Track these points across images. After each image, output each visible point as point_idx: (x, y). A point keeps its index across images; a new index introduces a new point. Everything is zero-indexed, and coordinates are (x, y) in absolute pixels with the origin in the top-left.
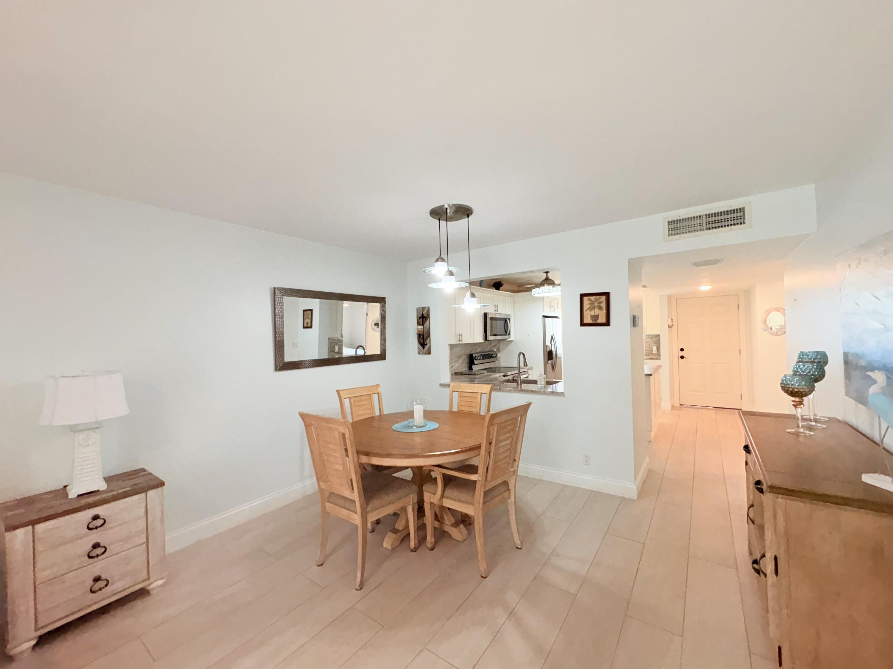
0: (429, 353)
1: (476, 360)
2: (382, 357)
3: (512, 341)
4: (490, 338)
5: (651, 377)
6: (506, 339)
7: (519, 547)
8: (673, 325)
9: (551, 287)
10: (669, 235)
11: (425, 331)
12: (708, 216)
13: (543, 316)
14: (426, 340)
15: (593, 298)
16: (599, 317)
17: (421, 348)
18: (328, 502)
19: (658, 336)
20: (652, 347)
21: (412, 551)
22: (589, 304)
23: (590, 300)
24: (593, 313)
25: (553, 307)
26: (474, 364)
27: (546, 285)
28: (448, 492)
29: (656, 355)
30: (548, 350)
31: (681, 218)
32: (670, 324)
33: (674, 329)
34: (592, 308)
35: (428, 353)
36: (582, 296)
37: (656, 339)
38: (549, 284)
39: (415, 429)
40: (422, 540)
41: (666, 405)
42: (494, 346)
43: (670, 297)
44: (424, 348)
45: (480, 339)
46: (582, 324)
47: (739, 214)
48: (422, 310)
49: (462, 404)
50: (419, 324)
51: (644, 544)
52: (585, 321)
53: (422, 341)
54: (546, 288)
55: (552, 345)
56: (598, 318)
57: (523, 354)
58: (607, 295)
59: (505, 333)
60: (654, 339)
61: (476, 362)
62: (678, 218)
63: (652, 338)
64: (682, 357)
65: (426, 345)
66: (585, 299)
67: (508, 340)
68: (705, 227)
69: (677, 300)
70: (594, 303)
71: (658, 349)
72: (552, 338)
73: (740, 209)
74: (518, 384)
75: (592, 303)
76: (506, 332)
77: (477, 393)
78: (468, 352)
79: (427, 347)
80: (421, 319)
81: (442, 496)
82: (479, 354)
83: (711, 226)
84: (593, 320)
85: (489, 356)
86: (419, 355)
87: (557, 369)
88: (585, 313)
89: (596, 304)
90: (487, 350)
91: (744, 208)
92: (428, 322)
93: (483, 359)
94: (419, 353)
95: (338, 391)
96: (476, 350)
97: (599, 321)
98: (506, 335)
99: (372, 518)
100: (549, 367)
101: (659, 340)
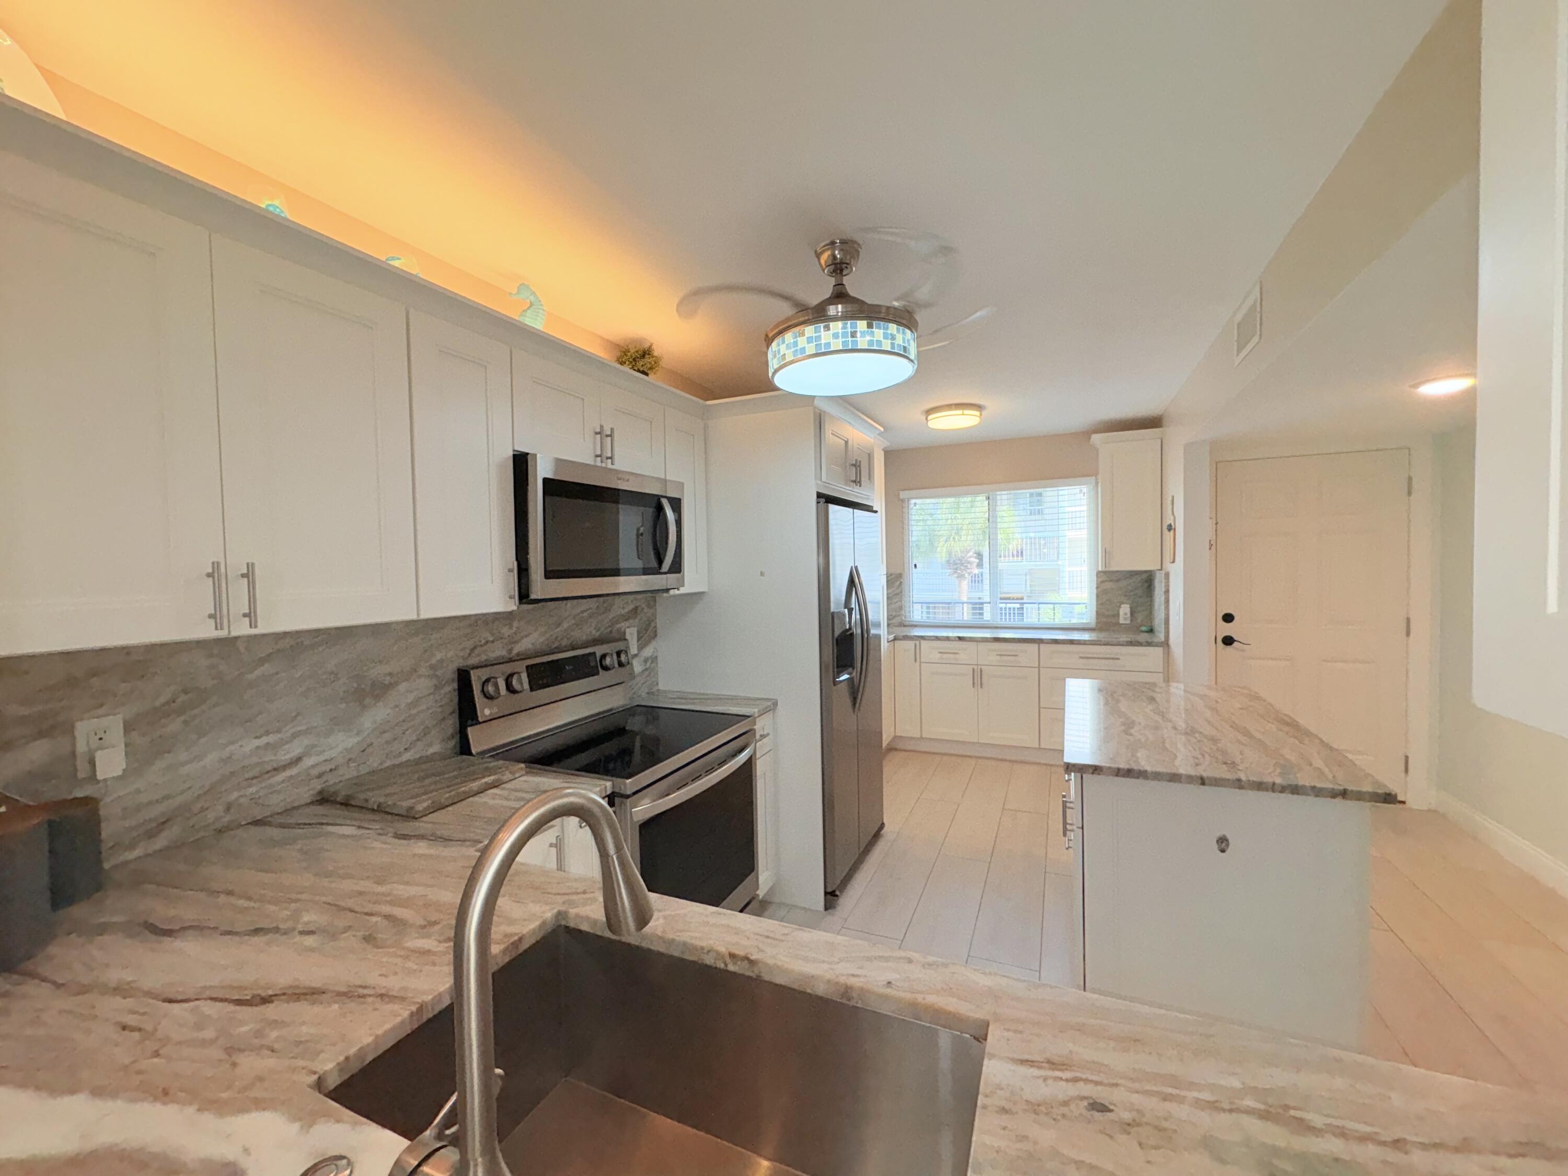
4: (540, 587)
6: (667, 590)
13: (819, 495)
25: (855, 465)
30: (838, 629)
42: (626, 618)
55: (850, 611)
59: (654, 564)
60: (1123, 583)
63: (1118, 581)
64: (1228, 640)
67: (672, 592)
69: (1216, 463)
72: (852, 583)
76: (660, 562)
82: (511, 667)
85: (581, 667)
87: (867, 697)
90: (548, 640)
98: (657, 571)
100: (842, 693)
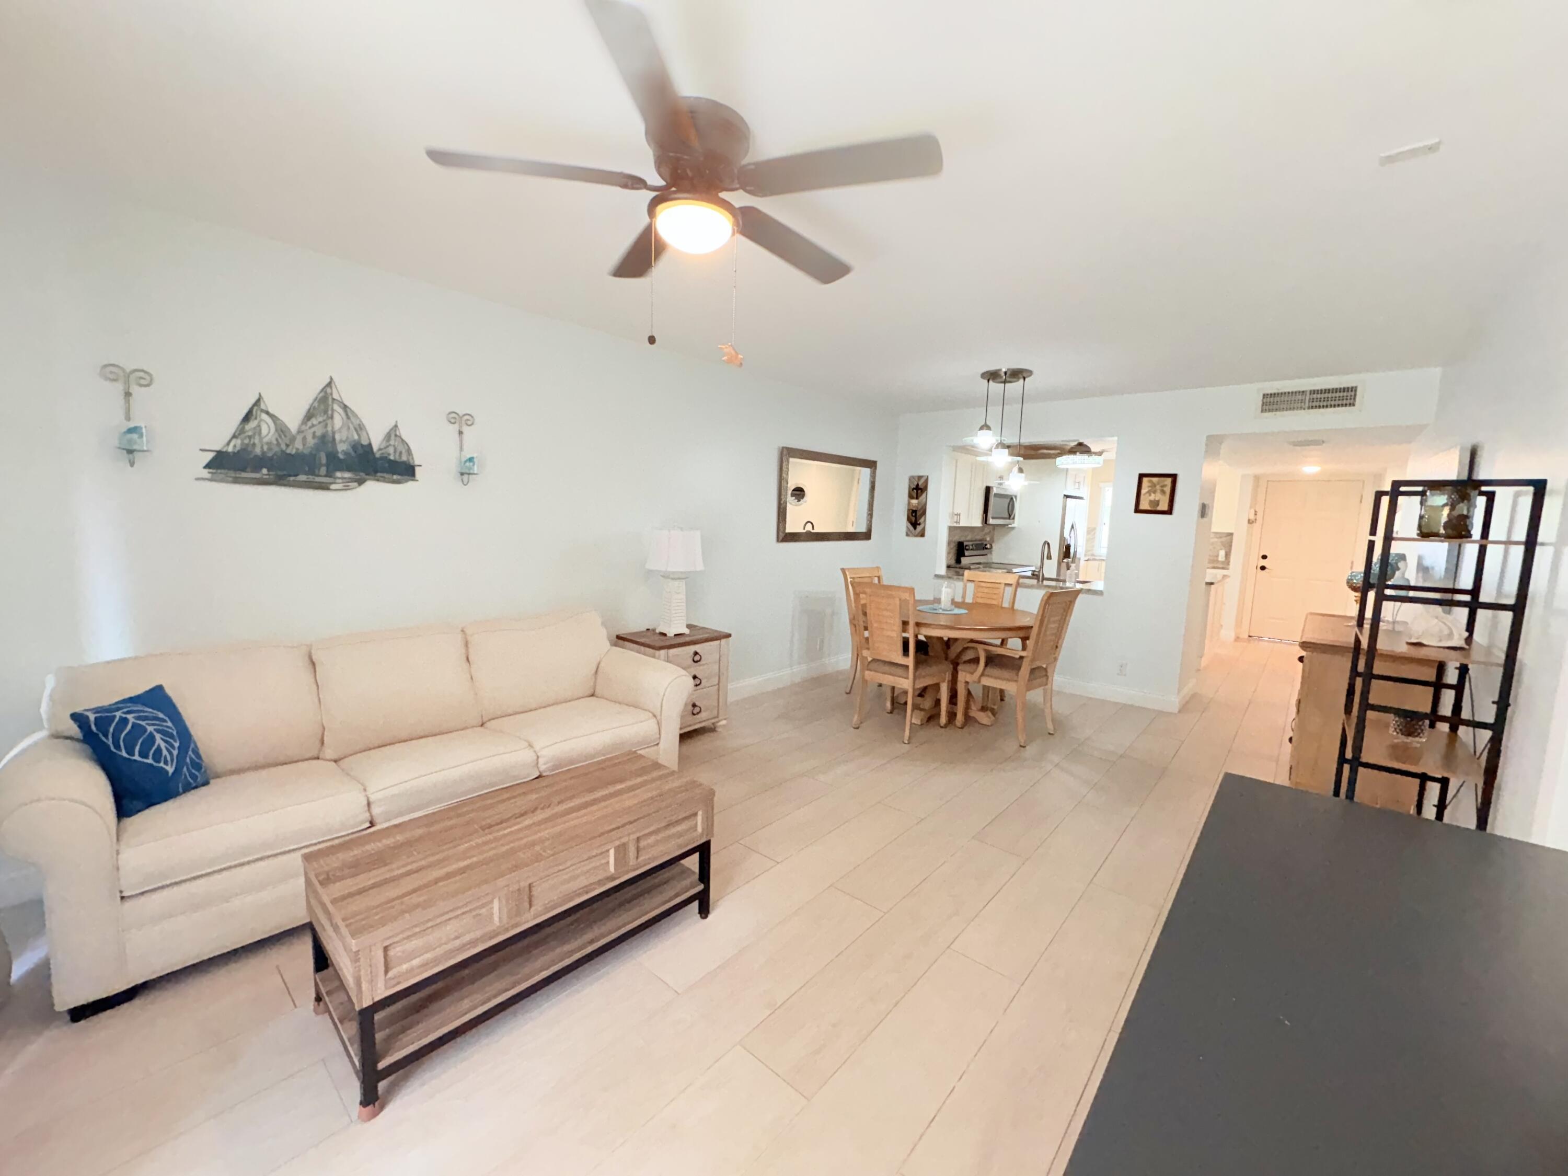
0: (922, 535)
1: (967, 550)
2: (867, 536)
3: (1013, 528)
4: (990, 521)
5: (1212, 586)
6: (1007, 525)
7: (1052, 732)
8: (1256, 519)
9: (1085, 457)
10: (1262, 411)
11: (920, 507)
12: (1313, 392)
13: (1065, 495)
14: (921, 518)
15: (1155, 480)
16: (1160, 503)
17: (911, 528)
18: (868, 670)
19: (1231, 534)
20: (1218, 551)
21: (941, 727)
22: (1149, 487)
23: (1150, 481)
24: (1152, 497)
25: (1078, 483)
26: (964, 556)
27: (1078, 453)
28: (989, 670)
29: (1223, 562)
30: (1066, 544)
31: (1280, 391)
32: (1252, 517)
33: (1257, 526)
34: (1152, 490)
35: (920, 534)
36: (1141, 476)
37: (1227, 540)
38: (1082, 453)
39: (941, 611)
40: (952, 716)
41: (1228, 634)
42: (987, 534)
43: (1257, 478)
44: (915, 528)
45: (977, 522)
46: (1137, 510)
47: (1349, 394)
48: (917, 479)
49: (980, 595)
50: (911, 497)
51: (1183, 743)
52: (1142, 507)
53: (913, 519)
54: (1078, 457)
55: (1071, 538)
56: (1158, 505)
57: (1048, 544)
58: (1174, 477)
59: (1008, 516)
60: (1224, 539)
61: (967, 553)
62: (1276, 391)
63: (1222, 537)
64: (1263, 568)
65: (919, 524)
66: (1145, 480)
67: (1010, 526)
68: (1307, 405)
69: (1268, 482)
70: (1155, 486)
71: (1228, 555)
72: (1072, 527)
73: (1352, 388)
74: (1039, 581)
75: (1153, 485)
76: (1010, 516)
77: (1000, 583)
78: (957, 538)
79: (919, 528)
80: (915, 491)
81: (982, 675)
82: (971, 543)
83: (1314, 404)
84: (1150, 506)
85: (983, 547)
86: (907, 538)
88: (1142, 497)
89: (1158, 487)
90: (978, 537)
91: (1356, 387)
92: (924, 495)
93: (977, 549)
94: (907, 535)
95: (843, 570)
96: (966, 537)
97: (1159, 508)
98: (1009, 518)
99: (921, 684)
101: (1231, 542)
